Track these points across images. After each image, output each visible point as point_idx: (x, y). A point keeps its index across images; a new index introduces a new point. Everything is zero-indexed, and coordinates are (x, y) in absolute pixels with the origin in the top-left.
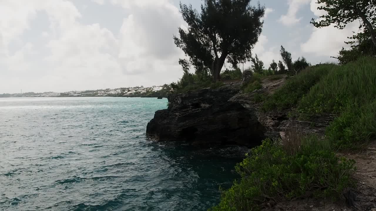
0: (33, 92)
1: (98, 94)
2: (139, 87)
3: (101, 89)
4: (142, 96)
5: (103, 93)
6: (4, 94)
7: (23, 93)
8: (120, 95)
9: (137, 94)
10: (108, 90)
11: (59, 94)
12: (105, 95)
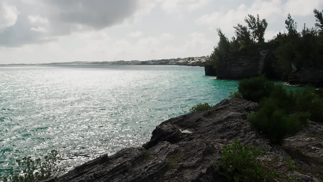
0: (123, 60)
1: (169, 62)
2: (205, 56)
3: (174, 58)
4: (201, 65)
5: (173, 62)
6: (104, 62)
7: (116, 61)
8: (184, 64)
9: (198, 63)
10: (178, 59)
11: (141, 62)
12: (175, 63)
